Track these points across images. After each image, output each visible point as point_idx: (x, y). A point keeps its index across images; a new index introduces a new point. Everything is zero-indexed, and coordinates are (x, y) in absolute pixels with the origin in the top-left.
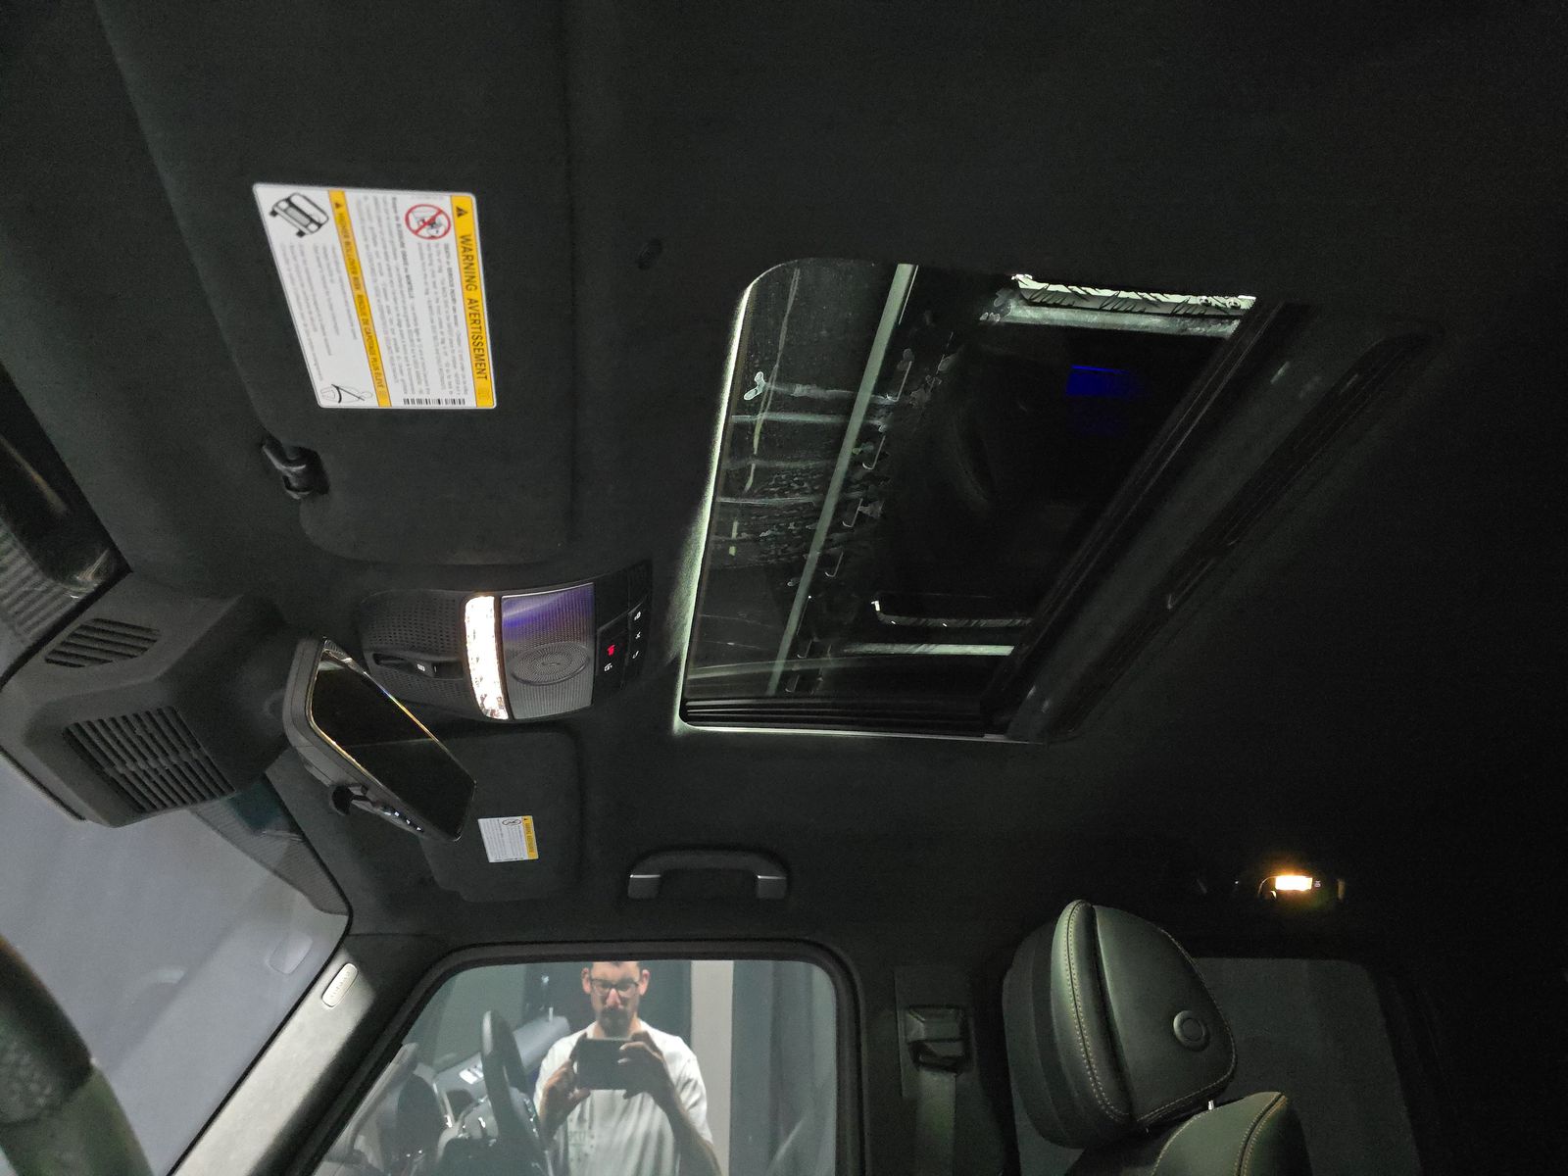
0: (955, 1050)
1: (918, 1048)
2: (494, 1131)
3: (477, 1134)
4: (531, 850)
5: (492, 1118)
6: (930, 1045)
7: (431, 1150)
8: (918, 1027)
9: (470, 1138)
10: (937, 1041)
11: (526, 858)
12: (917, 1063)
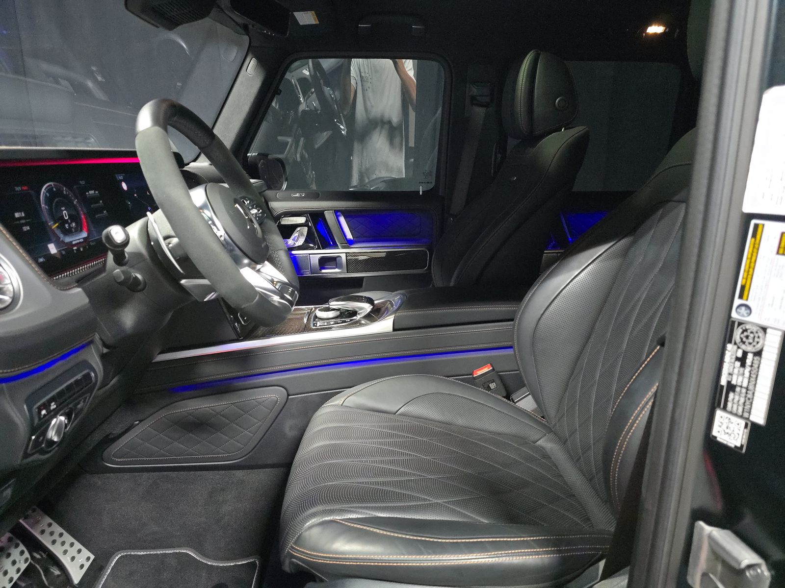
0: (487, 99)
1: (473, 98)
2: (319, 107)
3: (313, 108)
4: (315, 21)
5: (317, 102)
6: (478, 98)
7: (296, 111)
8: (475, 91)
9: (311, 110)
10: (480, 96)
11: (314, 23)
12: (473, 104)
